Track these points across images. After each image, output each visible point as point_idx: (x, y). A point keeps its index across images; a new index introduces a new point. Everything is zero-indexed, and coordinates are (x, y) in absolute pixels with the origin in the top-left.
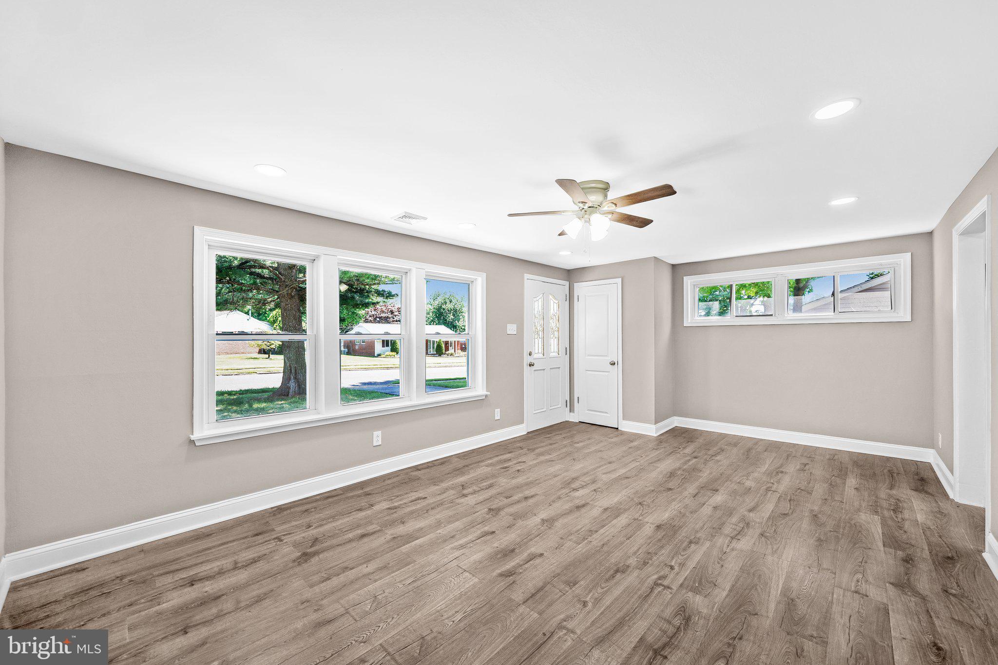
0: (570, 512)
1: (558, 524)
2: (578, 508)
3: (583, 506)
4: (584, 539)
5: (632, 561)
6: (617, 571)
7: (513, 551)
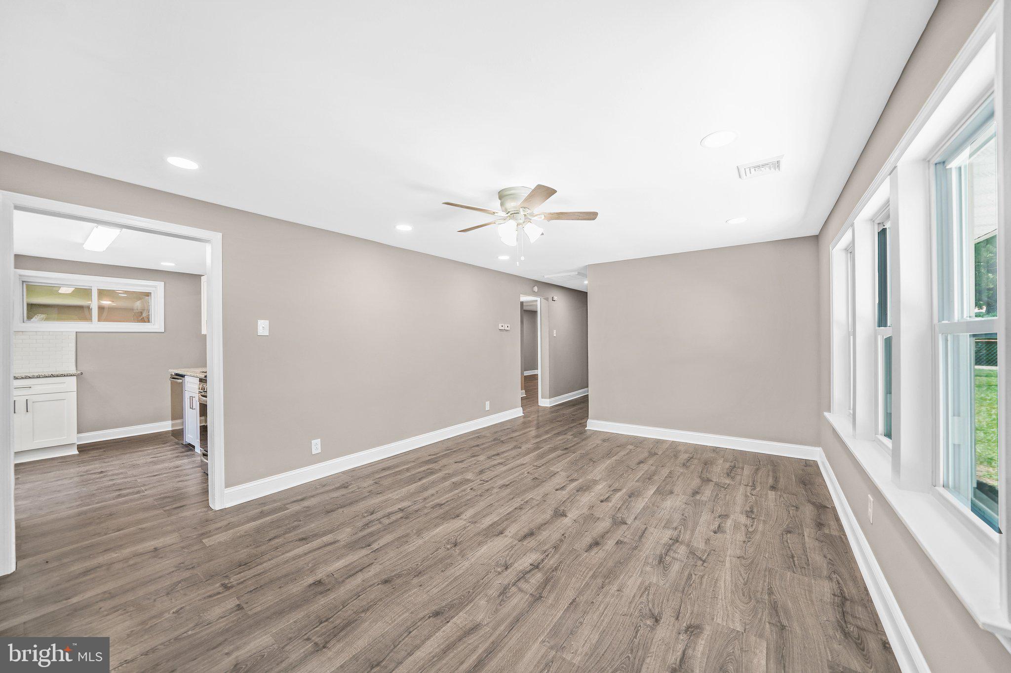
0: (541, 527)
1: (549, 513)
2: (531, 534)
3: (525, 537)
4: (527, 502)
5: (495, 490)
6: (507, 485)
7: (578, 491)
